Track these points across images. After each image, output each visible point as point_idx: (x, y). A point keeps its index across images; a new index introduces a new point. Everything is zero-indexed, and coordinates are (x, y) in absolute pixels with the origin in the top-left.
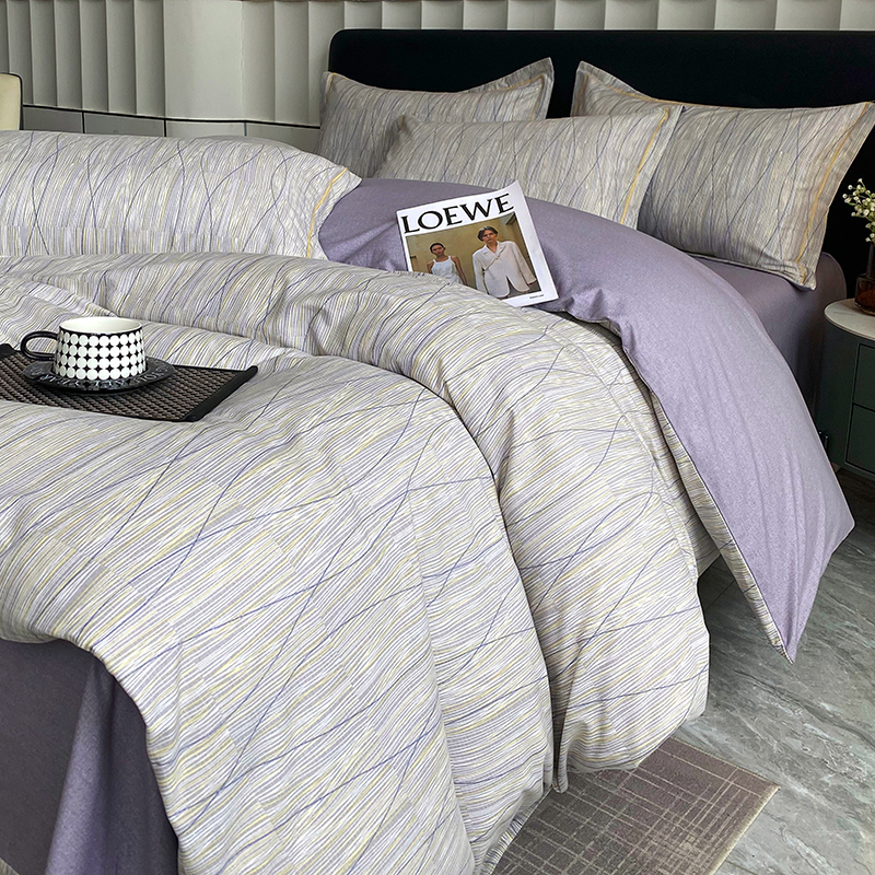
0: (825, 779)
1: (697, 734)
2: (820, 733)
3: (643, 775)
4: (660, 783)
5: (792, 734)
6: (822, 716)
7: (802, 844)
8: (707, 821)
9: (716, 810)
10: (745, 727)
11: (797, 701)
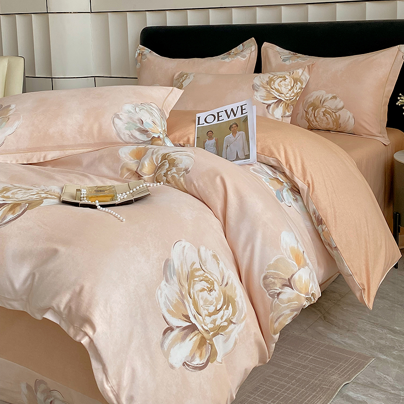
0: (394, 353)
1: (339, 341)
2: (393, 337)
3: (316, 357)
4: (323, 360)
5: (381, 338)
6: (394, 332)
7: (382, 374)
8: (343, 371)
9: (347, 367)
10: (360, 338)
11: (384, 327)
